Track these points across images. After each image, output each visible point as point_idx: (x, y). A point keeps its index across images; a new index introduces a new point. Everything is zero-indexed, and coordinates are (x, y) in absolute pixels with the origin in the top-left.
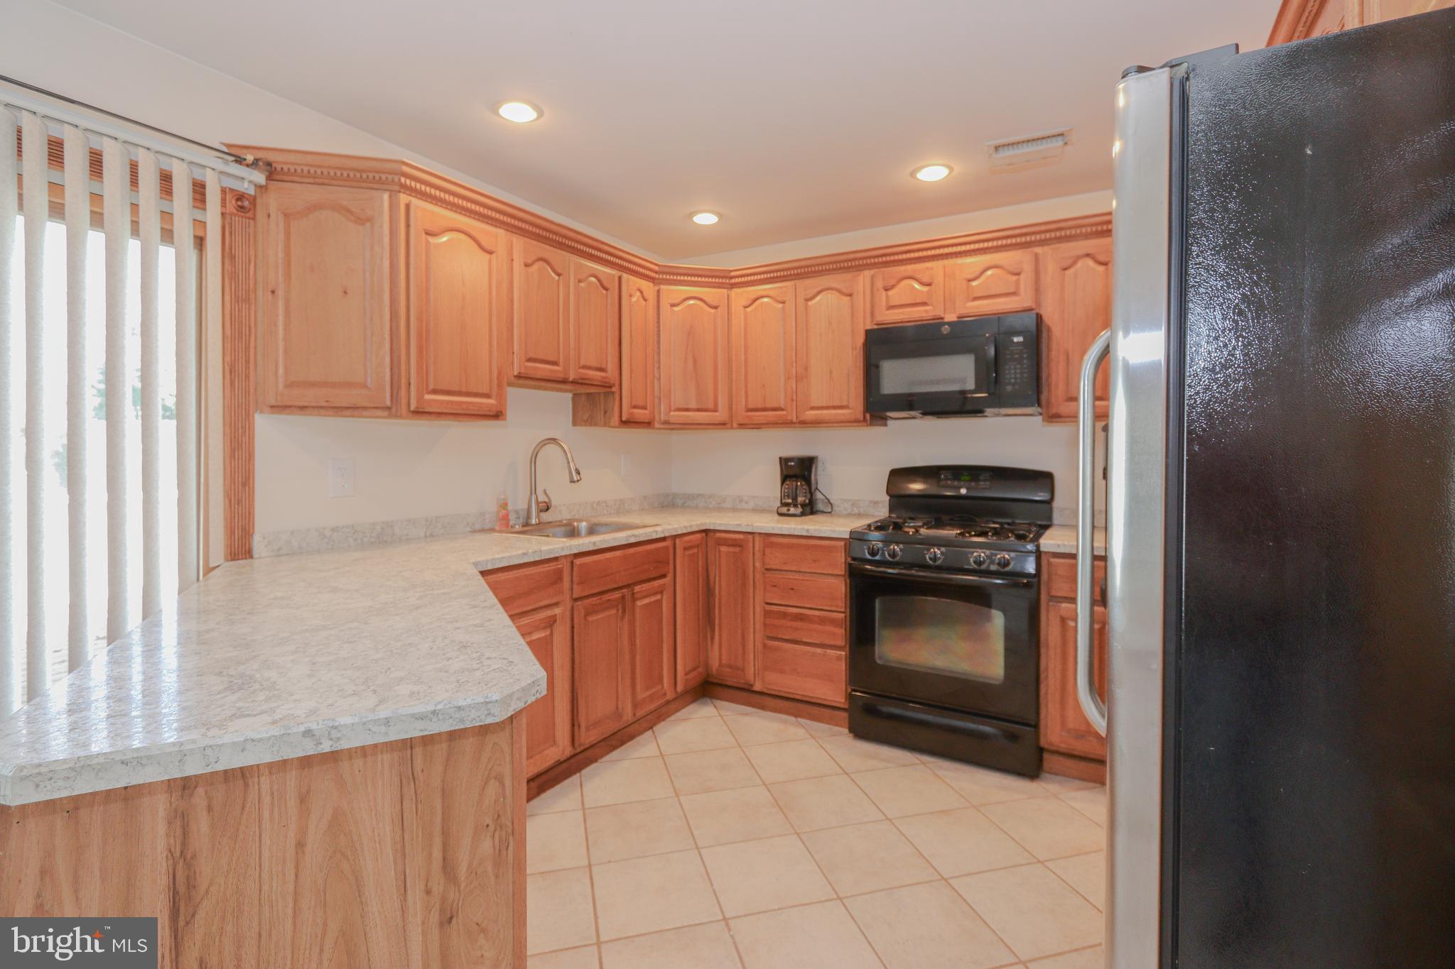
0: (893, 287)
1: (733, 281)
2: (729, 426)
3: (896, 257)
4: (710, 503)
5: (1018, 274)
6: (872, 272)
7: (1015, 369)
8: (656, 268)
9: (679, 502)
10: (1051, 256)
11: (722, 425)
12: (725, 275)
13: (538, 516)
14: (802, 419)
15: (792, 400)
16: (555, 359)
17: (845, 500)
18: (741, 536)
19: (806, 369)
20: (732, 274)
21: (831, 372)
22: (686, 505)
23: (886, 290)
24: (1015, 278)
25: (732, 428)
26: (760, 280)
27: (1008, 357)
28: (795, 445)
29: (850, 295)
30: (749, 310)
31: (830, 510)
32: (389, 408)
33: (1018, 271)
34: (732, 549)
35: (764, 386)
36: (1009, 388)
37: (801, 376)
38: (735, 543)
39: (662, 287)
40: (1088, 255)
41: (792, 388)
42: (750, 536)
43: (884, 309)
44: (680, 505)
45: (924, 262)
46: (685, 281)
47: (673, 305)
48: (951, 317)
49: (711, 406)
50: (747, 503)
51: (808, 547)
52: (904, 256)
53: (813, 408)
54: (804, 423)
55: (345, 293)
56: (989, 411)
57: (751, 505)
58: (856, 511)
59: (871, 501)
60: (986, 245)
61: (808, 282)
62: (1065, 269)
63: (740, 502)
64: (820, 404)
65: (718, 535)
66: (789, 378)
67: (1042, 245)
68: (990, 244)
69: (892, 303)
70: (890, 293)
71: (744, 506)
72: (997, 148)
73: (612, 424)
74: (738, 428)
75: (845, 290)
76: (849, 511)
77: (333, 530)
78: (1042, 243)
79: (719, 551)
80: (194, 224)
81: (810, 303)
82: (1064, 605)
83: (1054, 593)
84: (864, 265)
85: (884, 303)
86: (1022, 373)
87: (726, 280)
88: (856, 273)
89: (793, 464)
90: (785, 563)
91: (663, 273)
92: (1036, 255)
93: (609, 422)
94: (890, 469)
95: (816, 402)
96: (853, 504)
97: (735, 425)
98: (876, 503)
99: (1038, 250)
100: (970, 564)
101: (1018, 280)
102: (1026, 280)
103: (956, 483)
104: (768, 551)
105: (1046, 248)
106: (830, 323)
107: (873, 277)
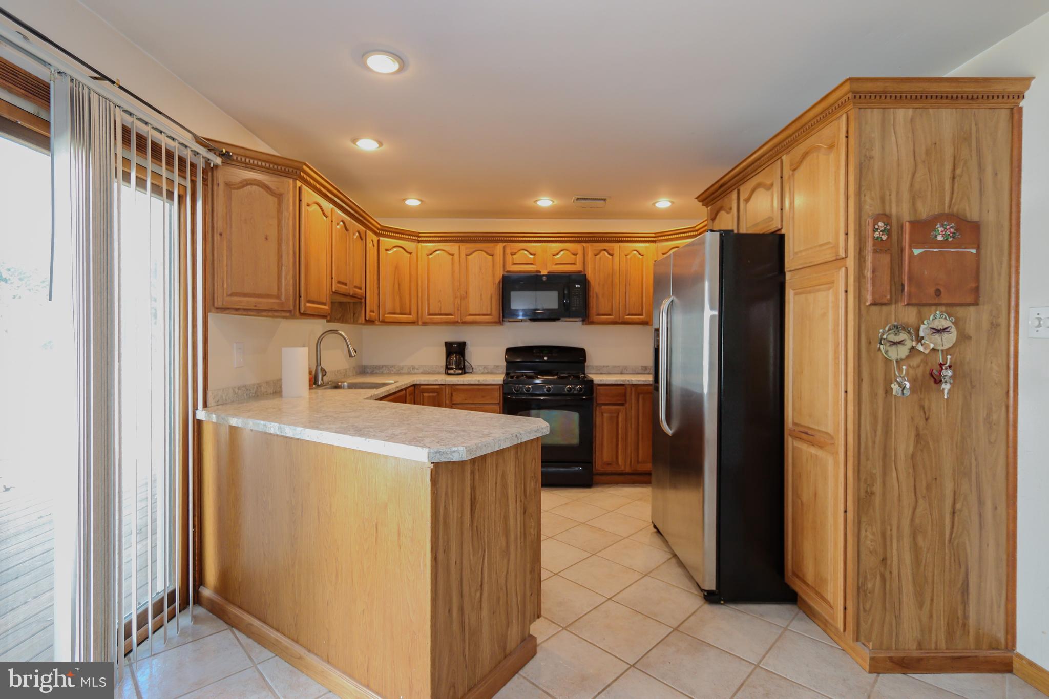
0: (515, 253)
1: (420, 239)
2: (416, 324)
3: (518, 239)
4: (392, 371)
5: (576, 255)
6: (504, 244)
7: (577, 300)
8: (379, 227)
9: (369, 371)
10: (591, 248)
11: (413, 323)
12: (417, 235)
13: (322, 379)
14: (464, 321)
15: (458, 310)
16: (345, 282)
17: (480, 366)
18: (438, 387)
19: (466, 293)
20: (420, 235)
21: (481, 296)
22: (375, 372)
23: (512, 255)
24: (574, 256)
25: (418, 324)
26: (438, 240)
27: (573, 294)
28: (454, 336)
29: (492, 255)
30: (430, 256)
31: (471, 371)
32: (290, 311)
33: (575, 253)
34: (431, 394)
35: (440, 301)
36: (574, 309)
37: (464, 297)
38: (433, 391)
39: (381, 238)
40: (605, 250)
41: (458, 303)
42: (443, 387)
43: (511, 264)
44: (369, 372)
45: (531, 243)
46: (395, 236)
47: (387, 250)
48: (544, 272)
49: (408, 311)
50: (417, 369)
51: (479, 390)
52: (522, 239)
53: (471, 315)
54: (465, 323)
55: (266, 238)
56: (562, 319)
57: (421, 370)
58: (486, 371)
59: (495, 366)
60: (562, 239)
61: (468, 245)
62: (596, 255)
63: (413, 369)
64: (474, 313)
65: (422, 387)
66: (456, 298)
67: (586, 243)
68: (564, 239)
69: (515, 262)
70: (514, 256)
71: (416, 371)
72: (578, 199)
73: (360, 321)
74: (423, 325)
75: (489, 253)
76: (482, 371)
77: (239, 388)
78: (586, 242)
79: (423, 395)
80: (179, 186)
81: (469, 257)
82: (603, 407)
83: (598, 402)
84: (500, 240)
85: (511, 262)
86: (579, 302)
87: (416, 237)
88: (495, 244)
89: (456, 346)
90: (466, 400)
91: (382, 230)
92: (584, 247)
93: (357, 321)
94: (505, 348)
95: (472, 312)
96: (484, 368)
97: (420, 323)
98: (497, 367)
99: (584, 244)
100: (564, 391)
101: (576, 257)
102: (579, 257)
103: (542, 355)
104: (454, 394)
105: (587, 244)
106: (481, 269)
107: (504, 247)
